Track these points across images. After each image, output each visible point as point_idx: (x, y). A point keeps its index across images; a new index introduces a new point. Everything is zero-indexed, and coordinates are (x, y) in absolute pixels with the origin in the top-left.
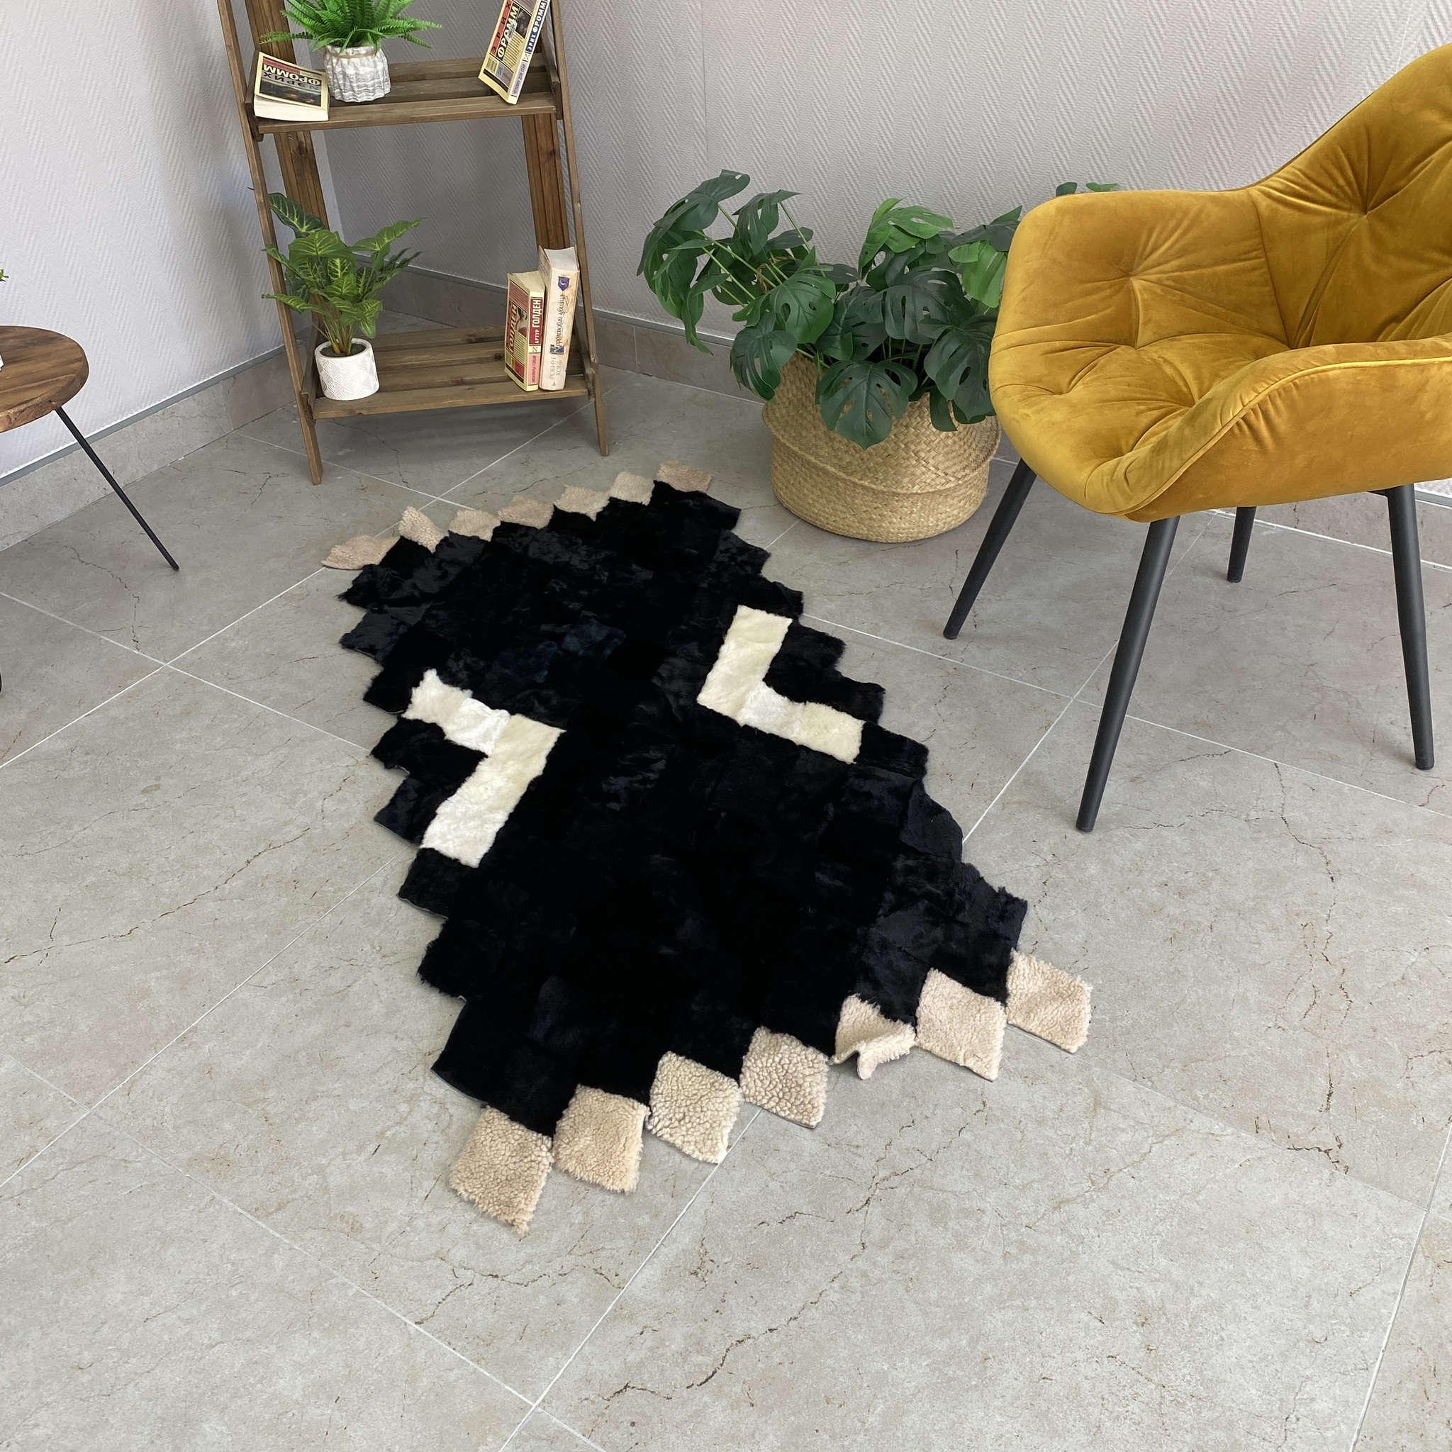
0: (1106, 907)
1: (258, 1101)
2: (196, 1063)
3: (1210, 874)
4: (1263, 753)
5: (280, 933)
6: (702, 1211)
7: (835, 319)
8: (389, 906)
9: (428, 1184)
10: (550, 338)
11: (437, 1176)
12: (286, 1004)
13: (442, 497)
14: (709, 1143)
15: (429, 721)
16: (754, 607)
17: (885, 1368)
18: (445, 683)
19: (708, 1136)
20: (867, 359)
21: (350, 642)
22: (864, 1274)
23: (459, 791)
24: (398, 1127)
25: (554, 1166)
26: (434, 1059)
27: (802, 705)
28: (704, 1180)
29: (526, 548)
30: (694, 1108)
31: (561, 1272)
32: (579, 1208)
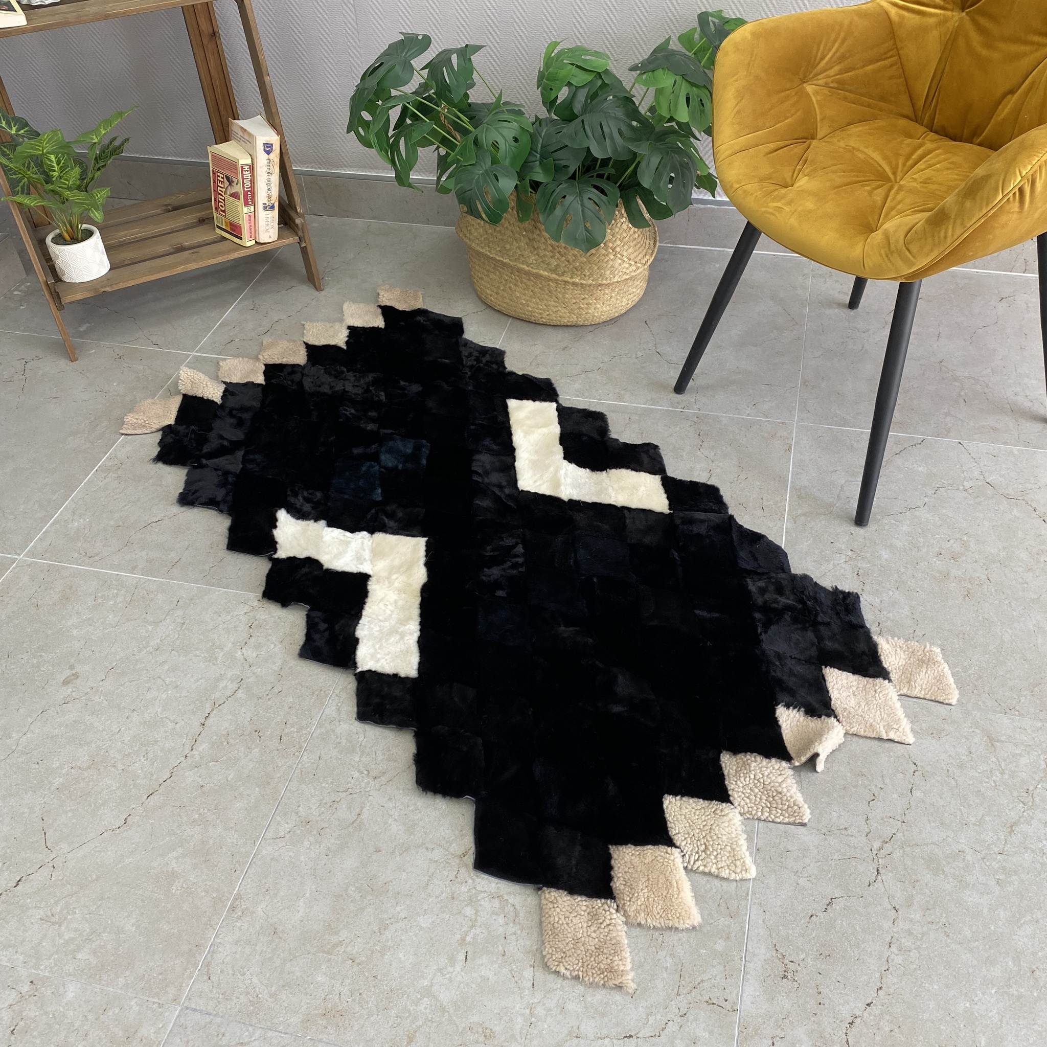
0: (911, 582)
1: (335, 946)
2: (258, 928)
3: (965, 538)
4: (946, 436)
5: (268, 784)
6: (760, 922)
7: (533, 149)
8: (355, 731)
9: (528, 973)
10: (262, 197)
11: (532, 963)
12: (312, 848)
13: (197, 352)
14: (738, 863)
15: (302, 555)
16: (521, 399)
17: (968, 1005)
18: (298, 519)
19: (734, 858)
20: (569, 178)
21: (187, 499)
22: (910, 933)
23: (364, 613)
24: (473, 930)
25: (626, 923)
26: (470, 859)
27: (604, 472)
28: (748, 895)
29: (300, 384)
30: (711, 837)
31: (681, 1014)
32: (664, 953)
